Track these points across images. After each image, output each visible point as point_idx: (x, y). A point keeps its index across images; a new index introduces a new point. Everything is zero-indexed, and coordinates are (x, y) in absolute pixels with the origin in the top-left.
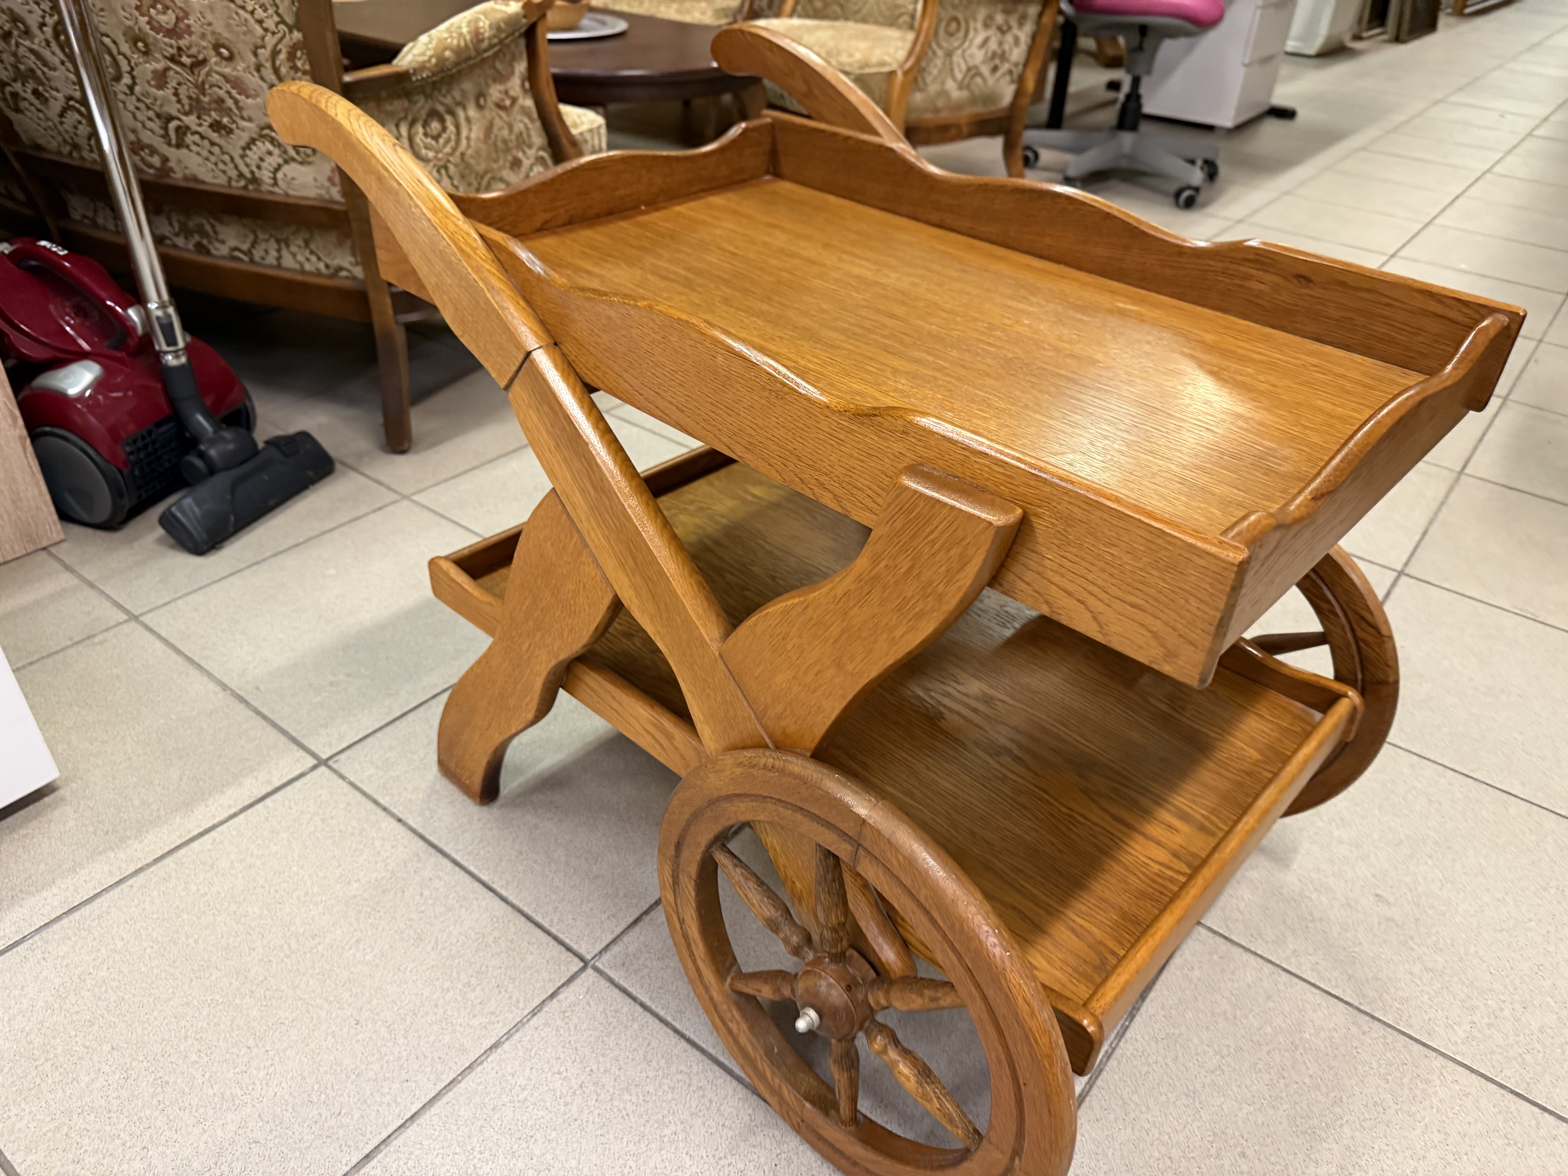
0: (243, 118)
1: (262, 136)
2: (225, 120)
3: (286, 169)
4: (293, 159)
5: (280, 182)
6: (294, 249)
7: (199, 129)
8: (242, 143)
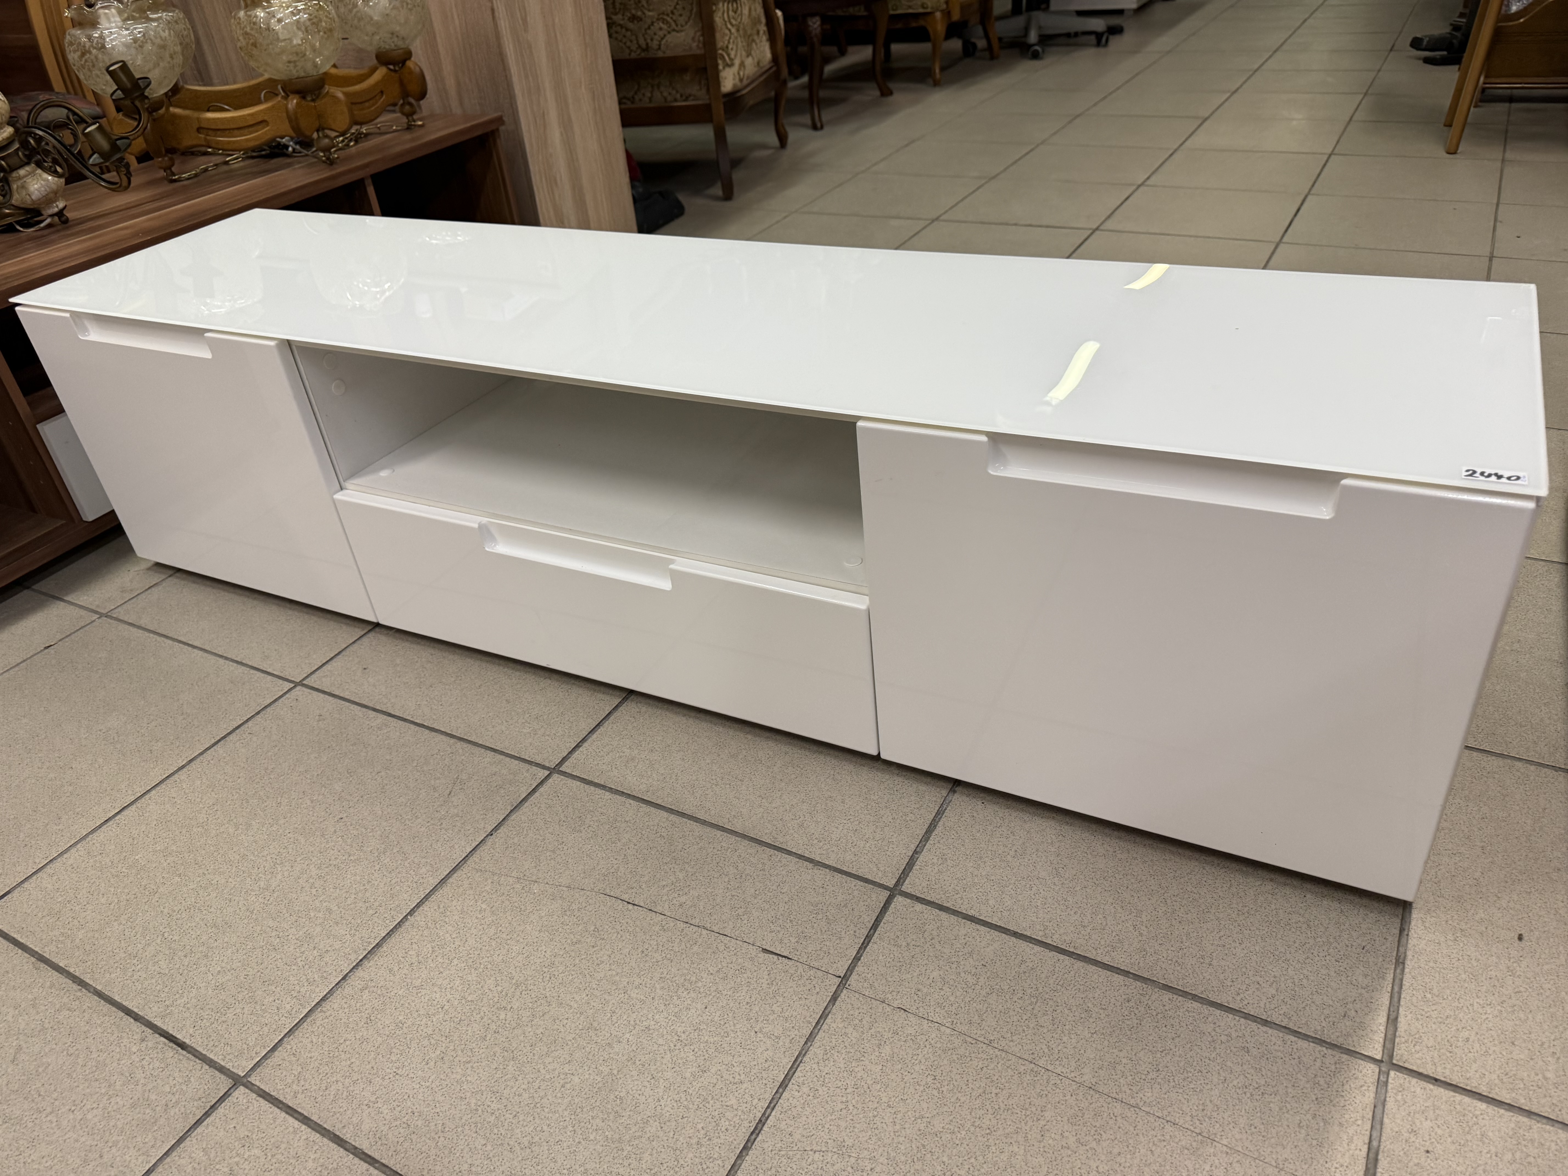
0: (649, 10)
1: (658, 19)
2: (639, 13)
3: (669, 38)
4: (674, 30)
5: (662, 47)
6: (662, 89)
7: (622, 22)
8: (646, 26)
